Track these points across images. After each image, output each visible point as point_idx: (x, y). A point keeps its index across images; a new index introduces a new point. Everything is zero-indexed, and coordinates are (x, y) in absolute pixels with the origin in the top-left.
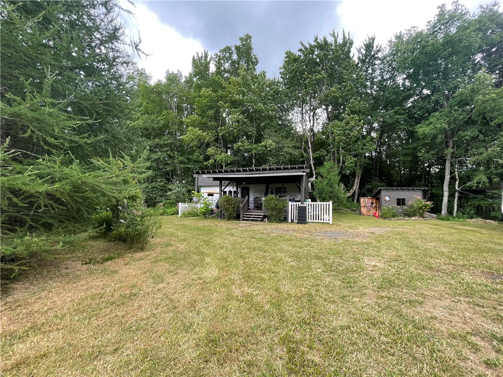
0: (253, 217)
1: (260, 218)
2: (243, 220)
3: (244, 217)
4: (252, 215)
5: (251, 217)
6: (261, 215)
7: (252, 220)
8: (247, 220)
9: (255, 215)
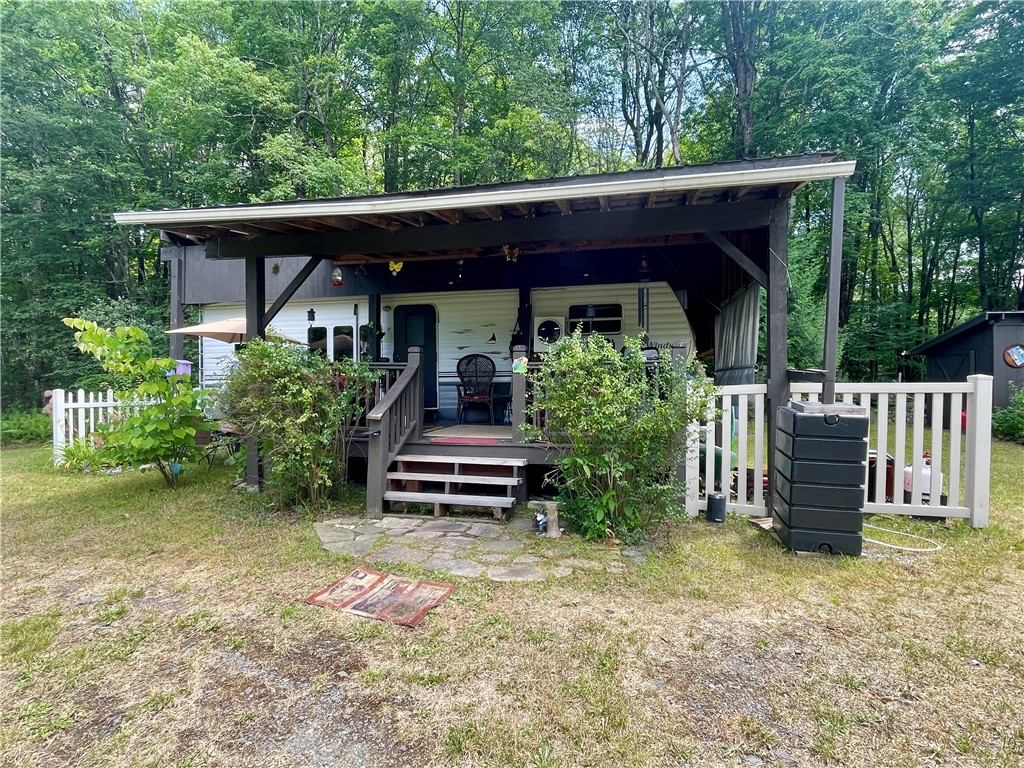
0: (457, 489)
1: (500, 491)
2: (388, 507)
3: (399, 485)
4: (448, 468)
5: (438, 487)
6: (506, 471)
7: (447, 509)
8: (413, 509)
9: (466, 469)
